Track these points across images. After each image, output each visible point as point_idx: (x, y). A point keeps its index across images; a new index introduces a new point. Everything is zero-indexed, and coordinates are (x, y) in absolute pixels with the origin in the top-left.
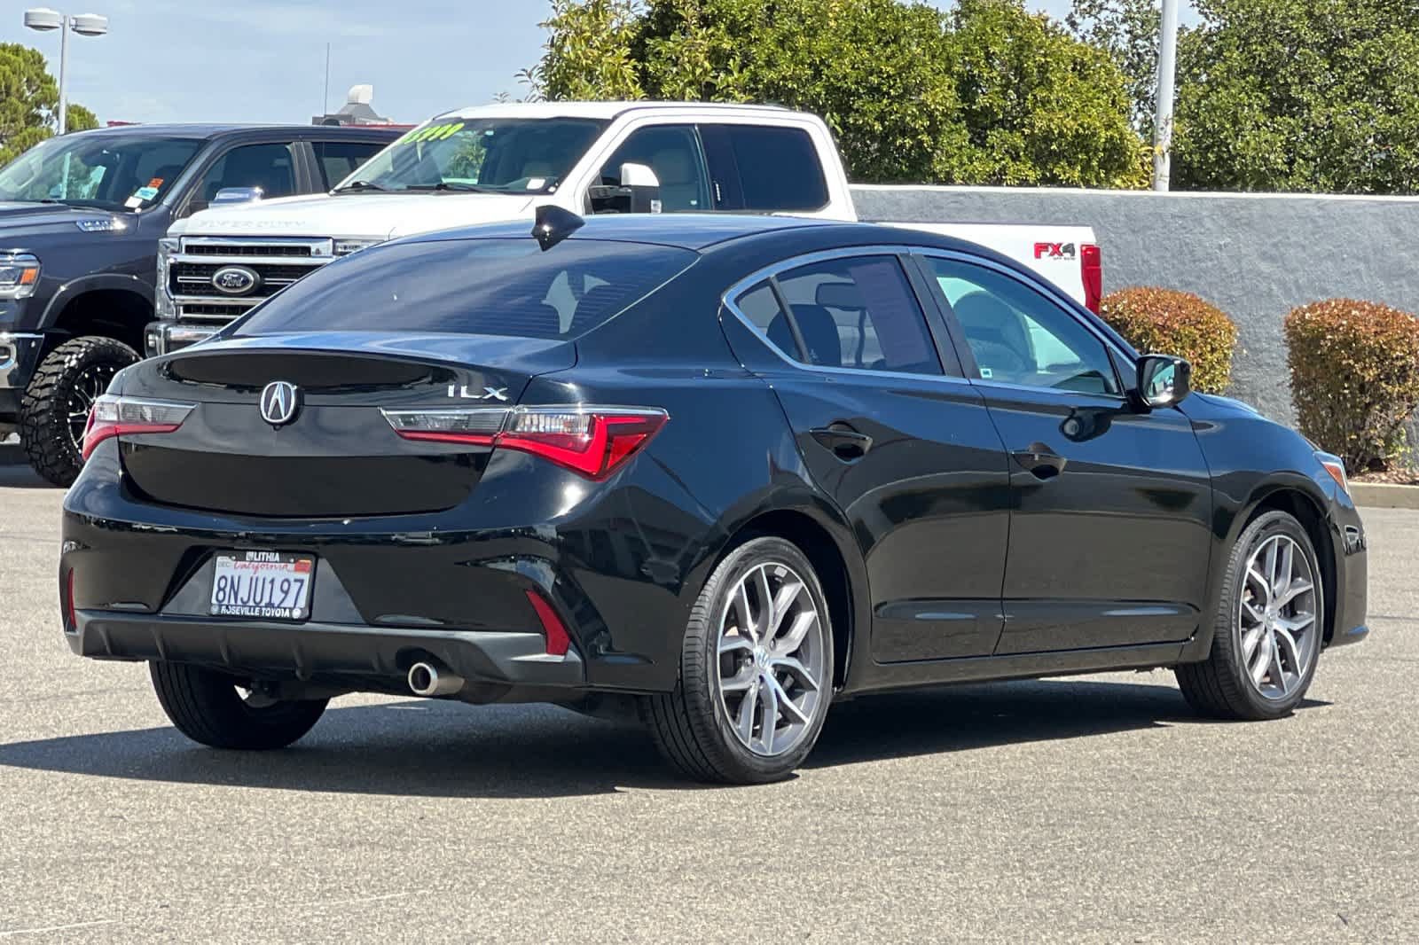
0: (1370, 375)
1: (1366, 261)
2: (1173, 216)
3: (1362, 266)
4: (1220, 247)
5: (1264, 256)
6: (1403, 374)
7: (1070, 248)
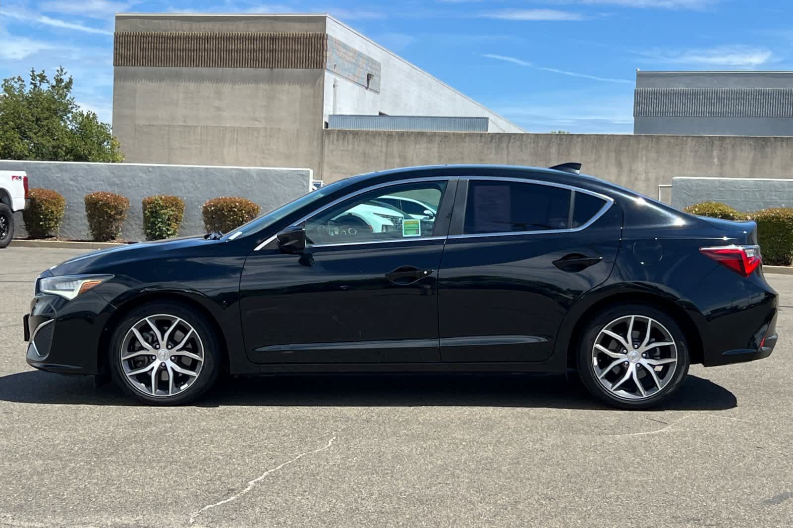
0: (113, 213)
1: (103, 181)
2: (42, 168)
3: (102, 183)
4: (57, 177)
5: (71, 180)
6: (121, 213)
7: (20, 178)
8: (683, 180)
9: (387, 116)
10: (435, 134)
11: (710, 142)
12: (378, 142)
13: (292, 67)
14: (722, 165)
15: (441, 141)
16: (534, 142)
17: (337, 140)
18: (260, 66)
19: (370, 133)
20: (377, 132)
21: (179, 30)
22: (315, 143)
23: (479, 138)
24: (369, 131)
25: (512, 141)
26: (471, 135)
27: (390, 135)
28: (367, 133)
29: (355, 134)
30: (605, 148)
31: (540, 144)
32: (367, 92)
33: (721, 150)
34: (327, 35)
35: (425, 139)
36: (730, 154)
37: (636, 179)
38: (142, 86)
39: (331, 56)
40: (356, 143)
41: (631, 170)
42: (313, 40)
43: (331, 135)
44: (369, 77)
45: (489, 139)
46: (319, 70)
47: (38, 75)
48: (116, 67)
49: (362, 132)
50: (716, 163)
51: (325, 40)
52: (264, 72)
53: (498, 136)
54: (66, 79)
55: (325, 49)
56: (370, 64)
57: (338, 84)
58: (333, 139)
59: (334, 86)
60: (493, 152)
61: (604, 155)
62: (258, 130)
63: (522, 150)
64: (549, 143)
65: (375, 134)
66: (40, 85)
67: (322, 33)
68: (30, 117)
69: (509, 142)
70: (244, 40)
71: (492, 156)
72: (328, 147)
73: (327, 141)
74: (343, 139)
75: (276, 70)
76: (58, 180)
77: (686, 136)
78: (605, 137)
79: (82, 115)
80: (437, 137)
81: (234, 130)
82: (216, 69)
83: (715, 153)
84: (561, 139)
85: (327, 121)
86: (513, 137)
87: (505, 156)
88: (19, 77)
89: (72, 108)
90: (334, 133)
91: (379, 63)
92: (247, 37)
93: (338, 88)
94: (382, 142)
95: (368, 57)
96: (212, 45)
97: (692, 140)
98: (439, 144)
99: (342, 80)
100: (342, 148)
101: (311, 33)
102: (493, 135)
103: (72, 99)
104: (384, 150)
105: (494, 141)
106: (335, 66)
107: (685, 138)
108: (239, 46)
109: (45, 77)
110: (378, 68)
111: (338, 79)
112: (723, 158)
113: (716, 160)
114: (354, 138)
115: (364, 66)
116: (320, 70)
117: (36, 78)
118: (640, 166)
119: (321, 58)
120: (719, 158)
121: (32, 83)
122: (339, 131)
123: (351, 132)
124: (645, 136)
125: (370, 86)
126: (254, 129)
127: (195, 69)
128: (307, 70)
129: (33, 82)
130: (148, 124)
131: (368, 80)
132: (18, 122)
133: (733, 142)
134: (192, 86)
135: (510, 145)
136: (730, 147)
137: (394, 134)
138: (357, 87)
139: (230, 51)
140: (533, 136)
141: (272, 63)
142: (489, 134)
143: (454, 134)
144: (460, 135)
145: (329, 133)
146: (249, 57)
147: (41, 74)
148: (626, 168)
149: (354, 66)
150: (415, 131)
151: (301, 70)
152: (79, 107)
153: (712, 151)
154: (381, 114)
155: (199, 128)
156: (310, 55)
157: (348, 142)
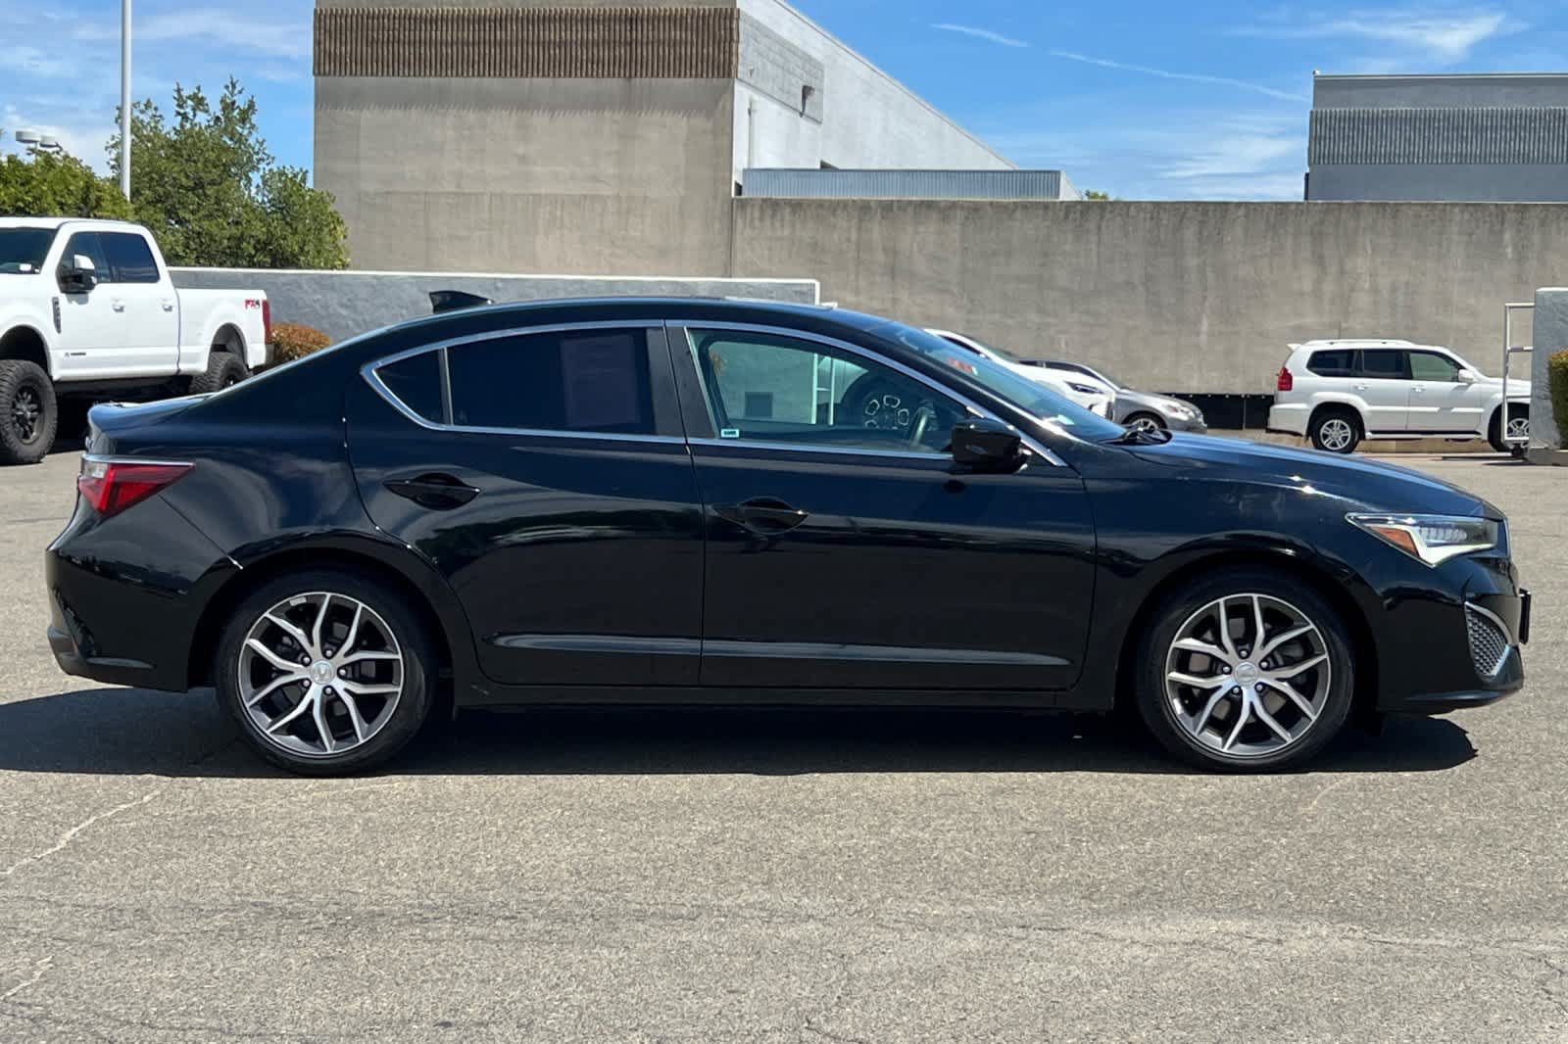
7: (258, 303)
8: (1556, 294)
9: (836, 170)
10: (953, 205)
11: (1497, 216)
12: (841, 221)
13: (669, 76)
14: (1521, 259)
15: (967, 218)
16: (1152, 218)
17: (761, 219)
18: (606, 73)
19: (826, 205)
20: (839, 201)
21: (442, 4)
22: (717, 226)
23: (1041, 212)
24: (825, 201)
25: (1108, 216)
26: (1025, 206)
27: (864, 208)
28: (820, 204)
29: (796, 206)
30: (1291, 230)
31: (1165, 222)
32: (803, 121)
33: (1519, 231)
34: (739, 10)
35: (935, 215)
36: (1536, 238)
37: (1352, 290)
38: (369, 117)
39: (747, 52)
40: (798, 225)
41: (1342, 272)
42: (711, 22)
43: (749, 210)
44: (806, 91)
45: (1062, 214)
46: (723, 81)
47: (189, 98)
48: (319, 78)
49: (810, 203)
50: (1510, 256)
51: (735, 22)
52: (614, 85)
53: (1079, 207)
54: (241, 102)
55: (735, 38)
56: (808, 66)
57: (756, 107)
58: (752, 220)
59: (750, 112)
60: (1070, 237)
61: (1289, 242)
62: (603, 199)
63: (1126, 235)
64: (1181, 221)
65: (835, 207)
66: (195, 115)
67: (729, 8)
68: (184, 180)
69: (1102, 218)
70: (574, 22)
71: (1068, 247)
72: (742, 234)
73: (740, 223)
74: (773, 216)
75: (637, 81)
76: (317, 306)
77: (1451, 204)
78: (1293, 207)
79: (282, 174)
80: (958, 212)
81: (555, 200)
82: (519, 80)
83: (1507, 236)
84: (1205, 213)
85: (741, 183)
86: (1109, 208)
87: (1093, 246)
88: (149, 101)
89: (259, 160)
90: (753, 205)
91: (819, 63)
92: (579, 17)
93: (755, 116)
94: (848, 221)
95: (804, 53)
96: (512, 31)
97: (1462, 212)
98: (963, 225)
99: (762, 99)
100: (769, 234)
101: (707, 8)
102: (1070, 206)
103: (262, 144)
104: (854, 236)
105: (1071, 216)
106: (752, 72)
107: (1448, 207)
108: (563, 34)
109: (203, 99)
110: (820, 73)
111: (756, 97)
112: (1523, 247)
113: (1509, 250)
114: (794, 213)
115: (799, 71)
116: (726, 79)
117: (185, 102)
118: (1361, 264)
119: (727, 55)
120: (1515, 248)
121: (178, 113)
122: (764, 200)
123: (789, 203)
124: (1371, 204)
125: (807, 111)
126: (594, 198)
127: (476, 80)
128: (699, 80)
129: (182, 111)
130: (385, 189)
131: (804, 98)
132: (160, 190)
133: (1542, 215)
134: (471, 116)
135: (1104, 224)
136: (1537, 222)
137: (872, 204)
138: (787, 113)
139: (545, 45)
140: (1150, 207)
141: (630, 67)
142: (1062, 202)
143: (991, 203)
144: (1004, 207)
145: (743, 204)
146: (585, 57)
147: (195, 95)
148: (1333, 269)
149: (780, 71)
150: (914, 198)
151: (688, 80)
152: (273, 158)
153: (1501, 232)
154: (824, 166)
155: (486, 199)
156: (705, 51)
157: (782, 220)
